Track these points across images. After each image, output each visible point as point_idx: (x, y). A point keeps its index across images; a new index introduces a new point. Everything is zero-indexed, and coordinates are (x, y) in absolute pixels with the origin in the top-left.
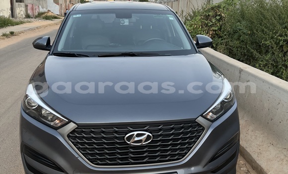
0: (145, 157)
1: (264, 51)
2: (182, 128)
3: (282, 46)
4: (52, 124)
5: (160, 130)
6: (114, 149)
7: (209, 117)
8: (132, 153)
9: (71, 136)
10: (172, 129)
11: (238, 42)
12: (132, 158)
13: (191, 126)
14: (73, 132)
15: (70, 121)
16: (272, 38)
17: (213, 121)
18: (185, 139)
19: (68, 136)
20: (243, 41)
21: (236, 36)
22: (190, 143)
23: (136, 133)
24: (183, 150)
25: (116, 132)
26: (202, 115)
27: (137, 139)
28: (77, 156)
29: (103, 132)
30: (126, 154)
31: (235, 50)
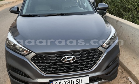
0: (72, 69)
1: (127, 11)
2: (91, 53)
3: (136, 8)
4: (22, 53)
5: (80, 54)
6: (56, 65)
7: (104, 46)
8: (65, 67)
9: (33, 59)
10: (86, 53)
11: (114, 7)
12: (65, 69)
13: (95, 52)
14: (34, 57)
15: (32, 52)
16: (132, 4)
17: (106, 49)
18: (93, 58)
19: (31, 59)
20: (116, 6)
21: (113, 4)
22: (95, 61)
23: (67, 57)
24: (92, 64)
25: (57, 56)
26: (101, 46)
28: (36, 69)
29: (50, 57)
30: (62, 67)
31: (112, 11)
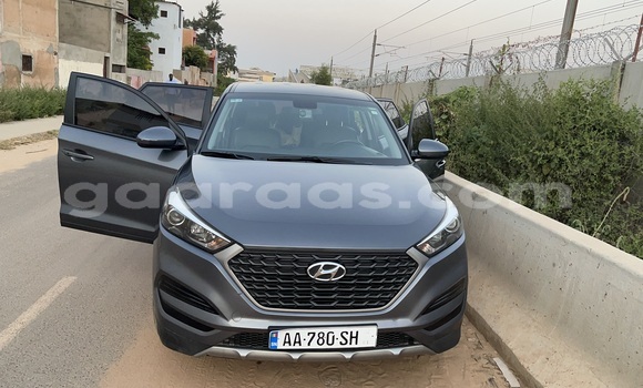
0: (334, 300)
1: (514, 172)
2: (387, 261)
3: (541, 166)
4: (206, 245)
5: (357, 262)
6: (291, 285)
7: (425, 250)
8: (315, 292)
9: (234, 263)
10: (374, 261)
11: (474, 156)
12: (315, 300)
13: (399, 260)
14: (237, 257)
15: (234, 242)
16: (527, 152)
17: (430, 256)
18: (389, 278)
19: (230, 263)
20: (481, 156)
21: (471, 148)
22: (396, 285)
23: (323, 264)
24: (386, 293)
25: (296, 261)
26: (415, 246)
27: (323, 272)
28: (239, 292)
29: (278, 260)
30: (308, 293)
31: (468, 168)
